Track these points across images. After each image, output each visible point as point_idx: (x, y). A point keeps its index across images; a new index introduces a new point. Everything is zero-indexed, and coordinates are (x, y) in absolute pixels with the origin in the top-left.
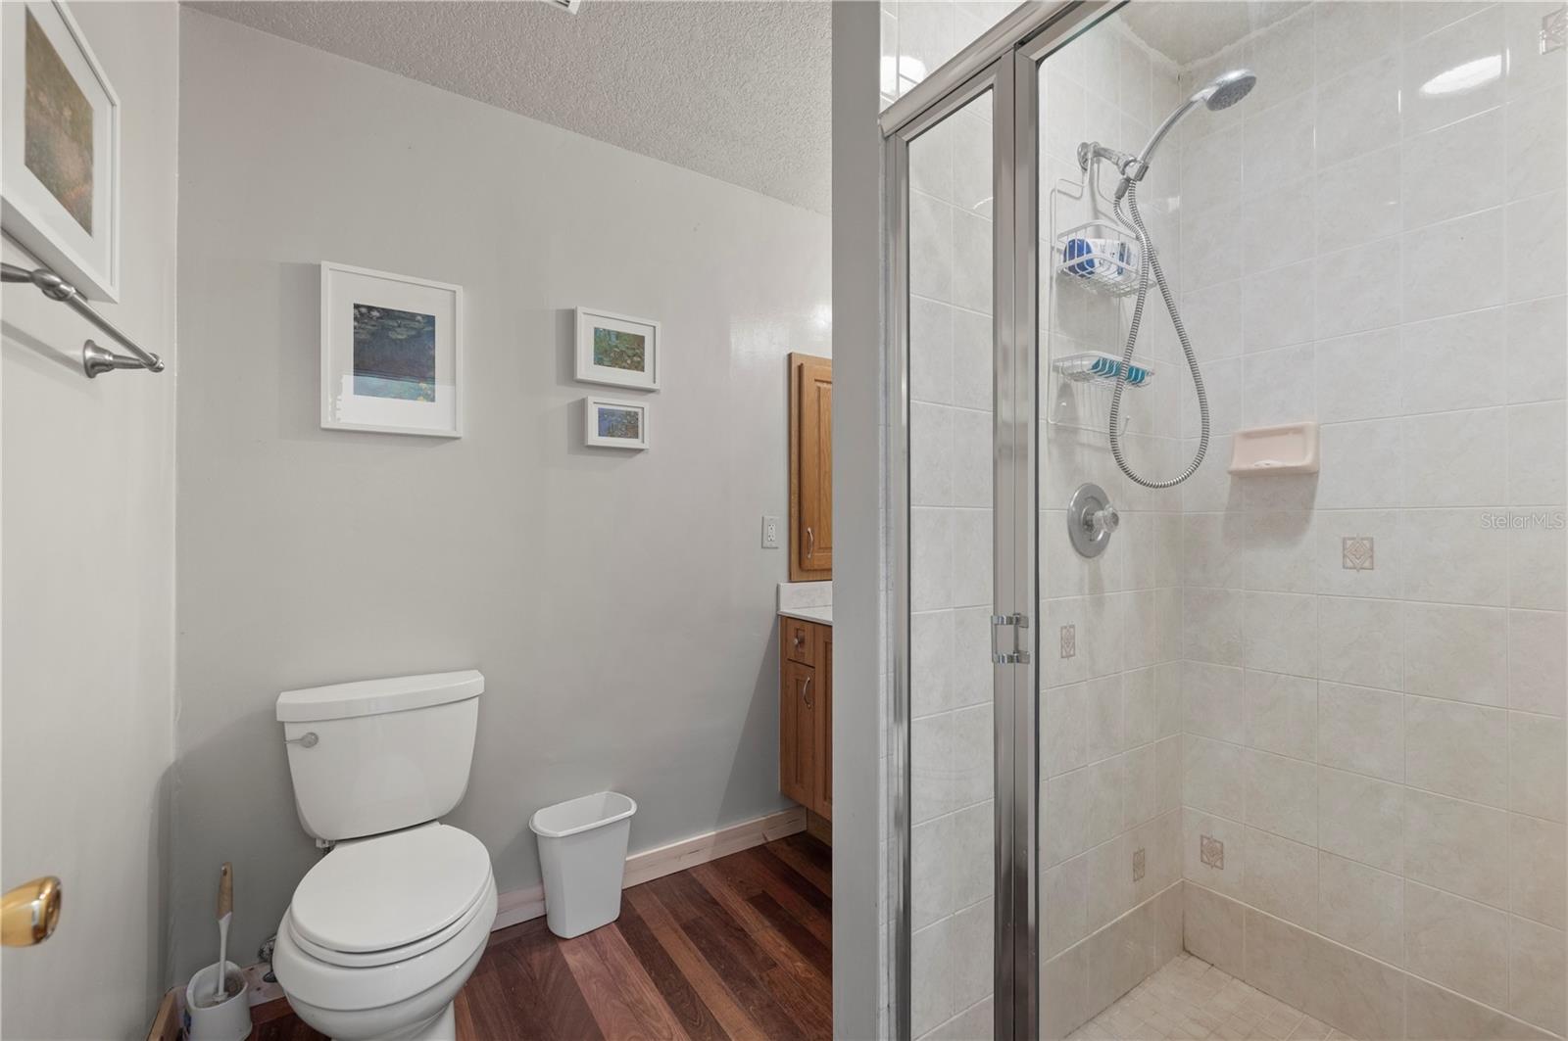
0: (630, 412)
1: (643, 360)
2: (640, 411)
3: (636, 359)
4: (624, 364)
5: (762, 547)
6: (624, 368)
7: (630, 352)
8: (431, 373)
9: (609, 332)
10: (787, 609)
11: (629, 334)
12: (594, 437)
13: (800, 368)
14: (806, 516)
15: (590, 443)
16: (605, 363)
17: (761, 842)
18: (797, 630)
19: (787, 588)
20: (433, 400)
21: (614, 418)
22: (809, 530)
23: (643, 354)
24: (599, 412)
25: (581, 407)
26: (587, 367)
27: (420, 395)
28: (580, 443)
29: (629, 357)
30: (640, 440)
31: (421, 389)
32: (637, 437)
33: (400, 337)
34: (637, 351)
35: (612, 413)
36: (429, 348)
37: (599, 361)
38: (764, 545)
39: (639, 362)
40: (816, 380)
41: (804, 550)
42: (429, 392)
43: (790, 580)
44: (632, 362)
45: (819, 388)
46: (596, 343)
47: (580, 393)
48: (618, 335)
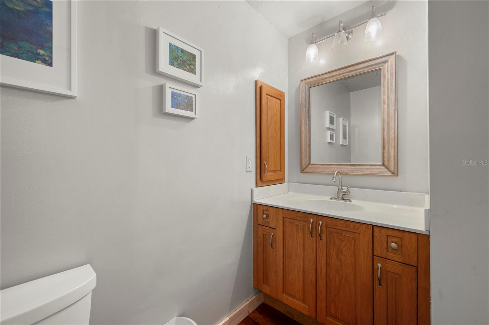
0: (189, 96)
1: (195, 68)
2: (193, 96)
3: (192, 67)
4: (186, 68)
5: (246, 171)
6: (185, 70)
7: (189, 62)
8: (49, 44)
9: (177, 48)
10: (257, 200)
11: (188, 52)
12: (169, 108)
13: (261, 88)
14: (264, 156)
15: (167, 111)
16: (175, 65)
17: (248, 314)
18: (264, 210)
19: (256, 190)
20: (51, 65)
21: (180, 99)
22: (265, 162)
23: (195, 64)
24: (172, 93)
25: (161, 90)
26: (164, 65)
27: (38, 59)
28: (161, 111)
29: (188, 64)
30: (193, 113)
31: (39, 54)
32: (192, 111)
33: (18, 8)
34: (192, 63)
35: (179, 95)
36: (47, 24)
37: (172, 64)
38: (247, 170)
39: (193, 69)
40: (267, 94)
41: (263, 172)
42: (47, 59)
43: (257, 186)
44: (190, 68)
45: (268, 98)
46: (170, 52)
47: (161, 81)
48: (183, 51)
